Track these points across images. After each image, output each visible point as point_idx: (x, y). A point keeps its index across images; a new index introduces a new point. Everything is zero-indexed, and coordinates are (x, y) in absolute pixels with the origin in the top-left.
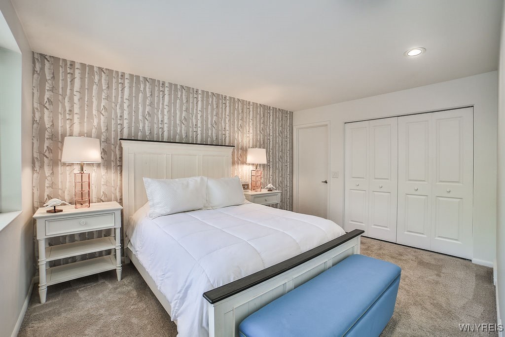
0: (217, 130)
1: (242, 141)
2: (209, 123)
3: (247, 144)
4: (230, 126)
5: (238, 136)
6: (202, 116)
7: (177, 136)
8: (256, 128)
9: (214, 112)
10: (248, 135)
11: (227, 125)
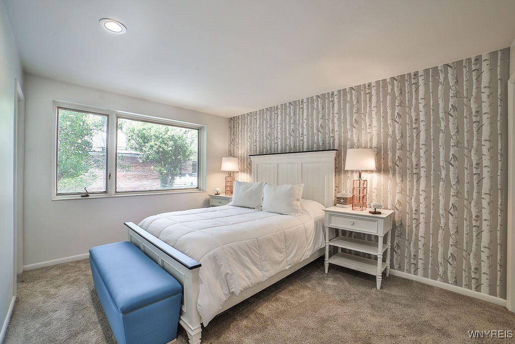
0: (324, 134)
1: (358, 140)
2: (315, 128)
3: (367, 143)
4: (339, 125)
5: (352, 136)
6: (308, 124)
7: (288, 147)
8: (385, 117)
9: (320, 115)
10: (368, 131)
11: (336, 125)
